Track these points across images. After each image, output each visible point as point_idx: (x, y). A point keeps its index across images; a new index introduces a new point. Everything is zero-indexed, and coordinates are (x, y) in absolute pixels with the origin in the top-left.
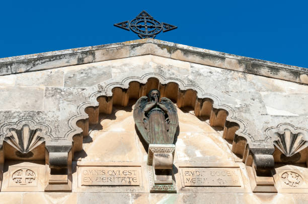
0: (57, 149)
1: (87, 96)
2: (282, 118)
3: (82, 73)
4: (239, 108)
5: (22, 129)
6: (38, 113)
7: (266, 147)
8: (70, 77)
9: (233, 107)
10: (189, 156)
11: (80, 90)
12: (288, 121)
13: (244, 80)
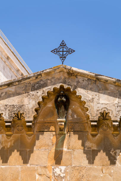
0: (29, 122)
1: (39, 96)
2: (104, 105)
3: (37, 84)
4: (90, 100)
5: (18, 113)
6: (23, 105)
7: (95, 120)
8: (33, 86)
9: (88, 100)
10: (72, 118)
11: (36, 93)
12: (106, 106)
13: (95, 85)
